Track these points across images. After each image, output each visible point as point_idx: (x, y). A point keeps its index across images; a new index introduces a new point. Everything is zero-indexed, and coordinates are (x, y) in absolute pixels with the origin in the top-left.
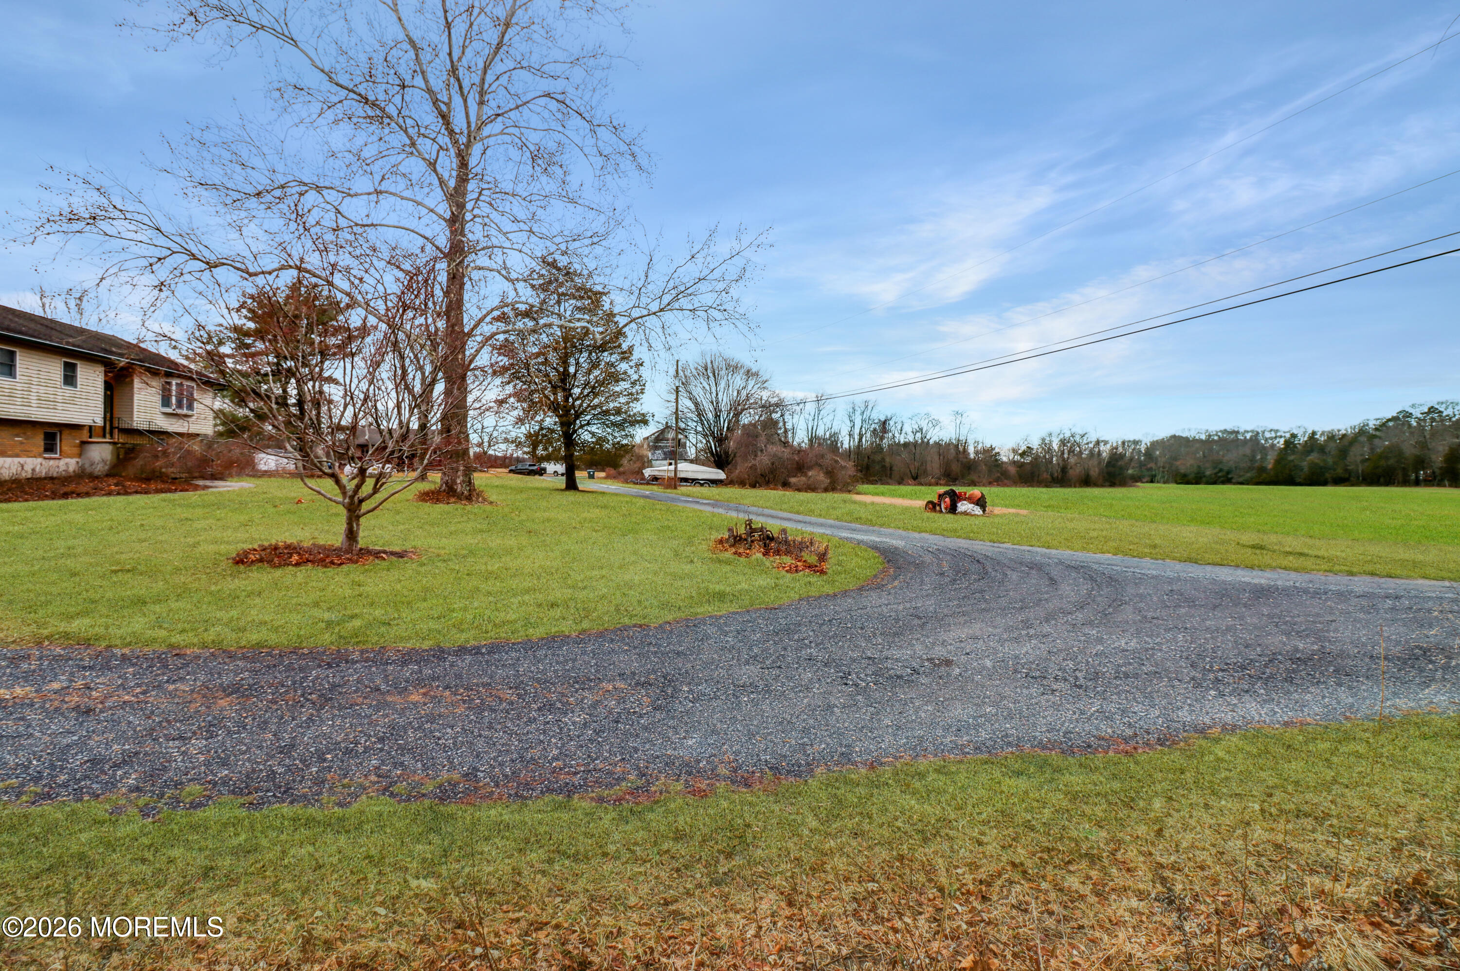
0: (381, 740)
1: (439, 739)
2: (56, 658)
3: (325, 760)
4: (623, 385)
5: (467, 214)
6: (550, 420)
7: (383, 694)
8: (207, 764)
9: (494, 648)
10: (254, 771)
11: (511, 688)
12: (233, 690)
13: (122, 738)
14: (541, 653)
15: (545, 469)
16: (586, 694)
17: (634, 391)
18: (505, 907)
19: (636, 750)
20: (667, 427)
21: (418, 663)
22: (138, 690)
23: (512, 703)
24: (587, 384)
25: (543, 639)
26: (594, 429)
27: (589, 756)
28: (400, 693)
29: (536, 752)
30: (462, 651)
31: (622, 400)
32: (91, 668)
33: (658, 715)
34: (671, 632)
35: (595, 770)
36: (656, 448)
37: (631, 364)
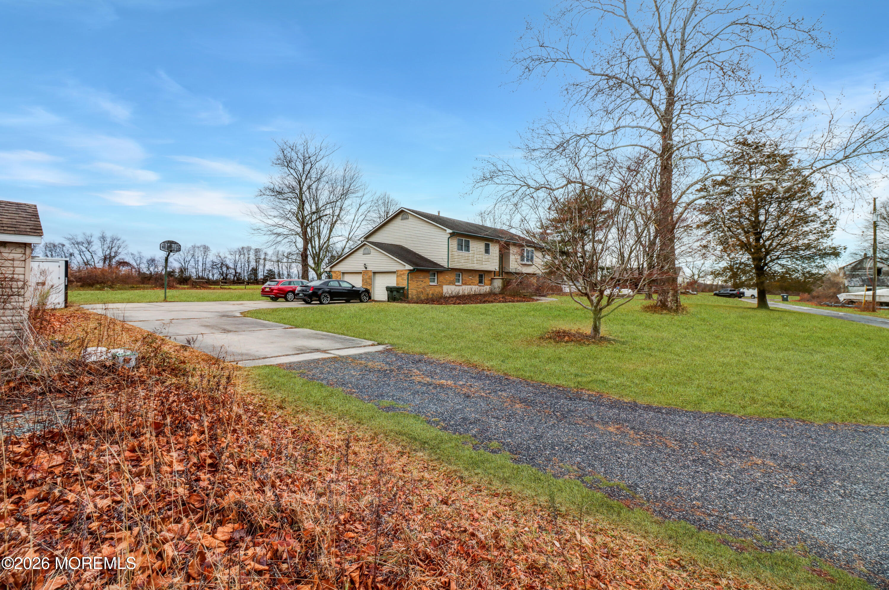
0: (586, 448)
1: (619, 458)
2: (464, 371)
3: (554, 449)
4: (813, 226)
5: (673, 125)
6: (745, 258)
7: (594, 422)
8: (504, 433)
9: (671, 411)
10: (521, 443)
11: (676, 440)
12: (523, 401)
13: (476, 412)
14: (706, 422)
15: (743, 293)
16: (736, 460)
17: (824, 229)
18: (629, 581)
19: (770, 517)
20: (866, 257)
21: (619, 409)
22: (488, 392)
23: (674, 451)
24: (777, 227)
25: (710, 413)
26: (783, 262)
27: (725, 507)
28: (603, 424)
29: (682, 489)
30: (648, 408)
31: (812, 237)
32: (475, 378)
33: (801, 497)
34: (835, 432)
35: (727, 518)
36: (853, 276)
37: (820, 207)
